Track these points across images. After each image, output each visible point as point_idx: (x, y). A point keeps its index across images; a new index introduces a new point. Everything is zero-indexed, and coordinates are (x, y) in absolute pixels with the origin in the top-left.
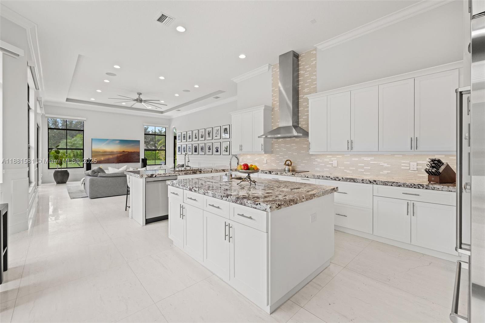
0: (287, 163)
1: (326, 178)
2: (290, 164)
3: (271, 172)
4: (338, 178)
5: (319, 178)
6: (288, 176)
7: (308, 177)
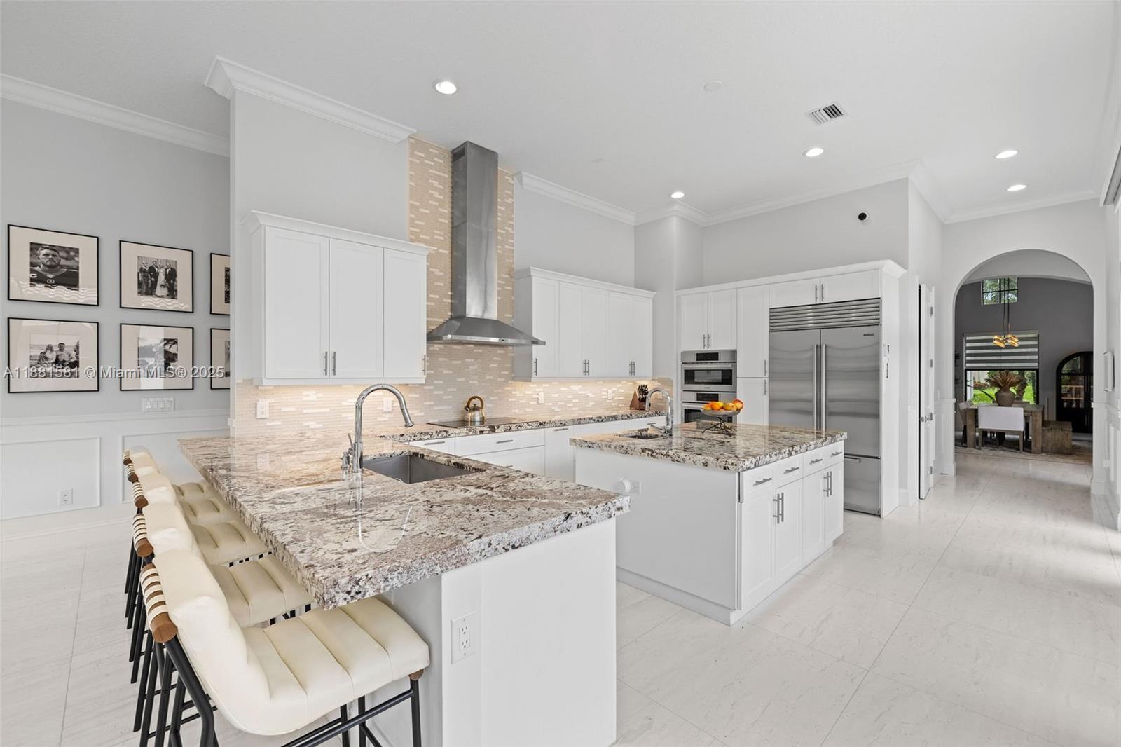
0: (471, 405)
1: (588, 420)
2: (479, 405)
3: (496, 427)
4: (600, 417)
5: (580, 423)
6: (532, 429)
7: (565, 425)
